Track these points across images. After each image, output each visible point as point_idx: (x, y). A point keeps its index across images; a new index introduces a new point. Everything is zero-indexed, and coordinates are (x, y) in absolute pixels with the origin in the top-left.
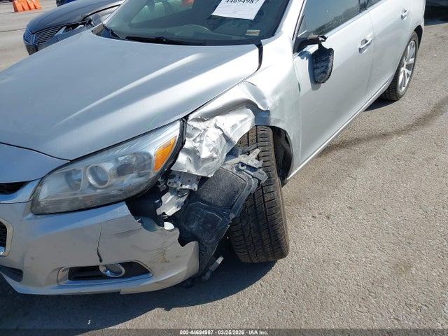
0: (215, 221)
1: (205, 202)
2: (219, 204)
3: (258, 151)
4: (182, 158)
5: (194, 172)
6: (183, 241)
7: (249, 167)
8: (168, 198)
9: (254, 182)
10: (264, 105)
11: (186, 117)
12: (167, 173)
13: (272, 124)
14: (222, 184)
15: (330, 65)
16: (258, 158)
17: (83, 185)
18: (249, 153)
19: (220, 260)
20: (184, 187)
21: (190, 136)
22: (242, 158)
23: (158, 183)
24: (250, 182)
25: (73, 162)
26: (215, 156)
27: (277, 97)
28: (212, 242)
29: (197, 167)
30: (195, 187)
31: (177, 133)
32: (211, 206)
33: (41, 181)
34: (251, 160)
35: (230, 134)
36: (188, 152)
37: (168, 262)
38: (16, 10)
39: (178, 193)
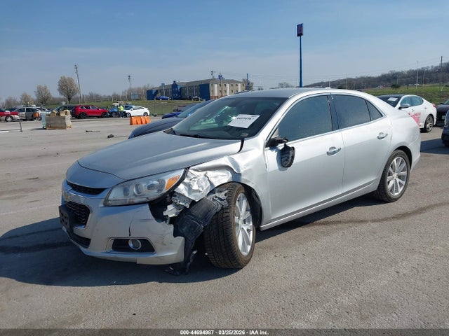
0: (196, 226)
1: (193, 216)
2: (200, 217)
3: (226, 191)
4: (181, 187)
5: (187, 195)
6: (176, 234)
7: (219, 199)
8: (170, 207)
9: (220, 206)
10: (238, 170)
11: (189, 168)
12: (172, 192)
13: (242, 182)
14: (204, 206)
15: (291, 156)
16: (225, 195)
17: (131, 193)
18: (221, 192)
19: (195, 252)
20: (181, 203)
21: (188, 177)
22: (217, 194)
23: (167, 197)
24: (218, 206)
25: (128, 180)
26: (201, 190)
27: (248, 168)
28: (192, 238)
29: (189, 193)
30: (188, 206)
31: (182, 174)
32: (195, 218)
33: (112, 188)
34: (222, 195)
35: (213, 180)
36: (185, 184)
37: (165, 245)
38: (131, 124)
39: (177, 206)
